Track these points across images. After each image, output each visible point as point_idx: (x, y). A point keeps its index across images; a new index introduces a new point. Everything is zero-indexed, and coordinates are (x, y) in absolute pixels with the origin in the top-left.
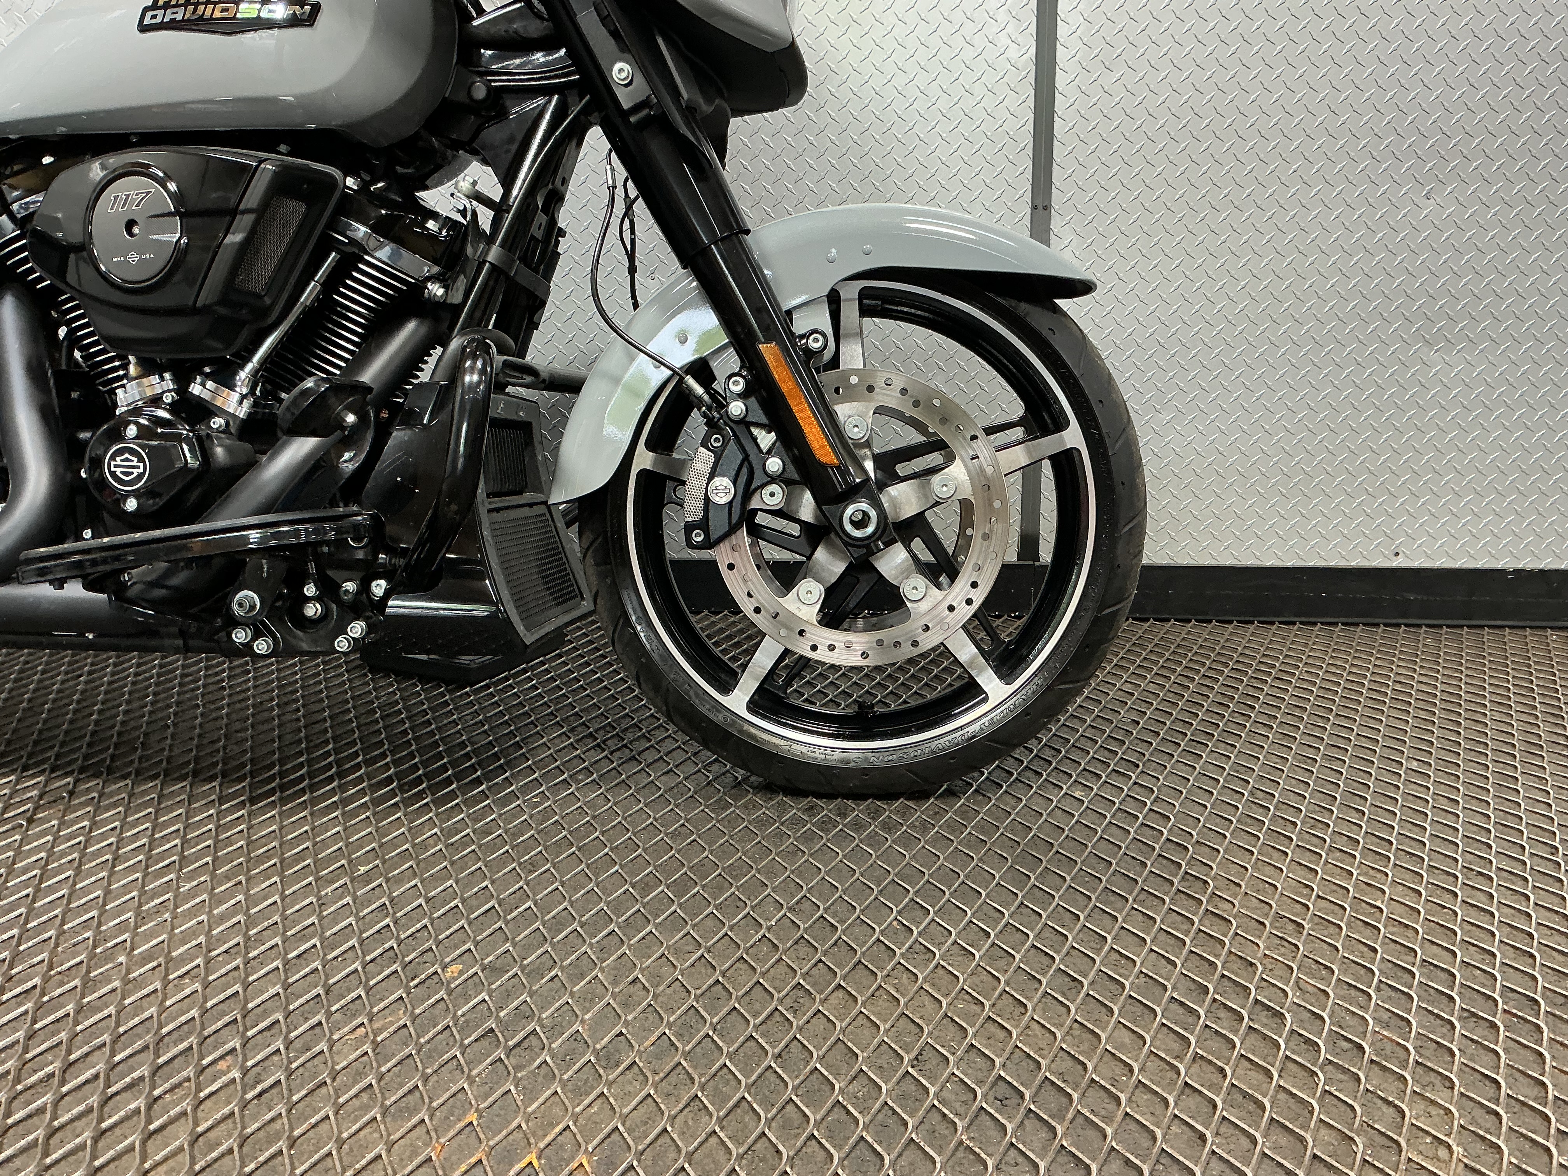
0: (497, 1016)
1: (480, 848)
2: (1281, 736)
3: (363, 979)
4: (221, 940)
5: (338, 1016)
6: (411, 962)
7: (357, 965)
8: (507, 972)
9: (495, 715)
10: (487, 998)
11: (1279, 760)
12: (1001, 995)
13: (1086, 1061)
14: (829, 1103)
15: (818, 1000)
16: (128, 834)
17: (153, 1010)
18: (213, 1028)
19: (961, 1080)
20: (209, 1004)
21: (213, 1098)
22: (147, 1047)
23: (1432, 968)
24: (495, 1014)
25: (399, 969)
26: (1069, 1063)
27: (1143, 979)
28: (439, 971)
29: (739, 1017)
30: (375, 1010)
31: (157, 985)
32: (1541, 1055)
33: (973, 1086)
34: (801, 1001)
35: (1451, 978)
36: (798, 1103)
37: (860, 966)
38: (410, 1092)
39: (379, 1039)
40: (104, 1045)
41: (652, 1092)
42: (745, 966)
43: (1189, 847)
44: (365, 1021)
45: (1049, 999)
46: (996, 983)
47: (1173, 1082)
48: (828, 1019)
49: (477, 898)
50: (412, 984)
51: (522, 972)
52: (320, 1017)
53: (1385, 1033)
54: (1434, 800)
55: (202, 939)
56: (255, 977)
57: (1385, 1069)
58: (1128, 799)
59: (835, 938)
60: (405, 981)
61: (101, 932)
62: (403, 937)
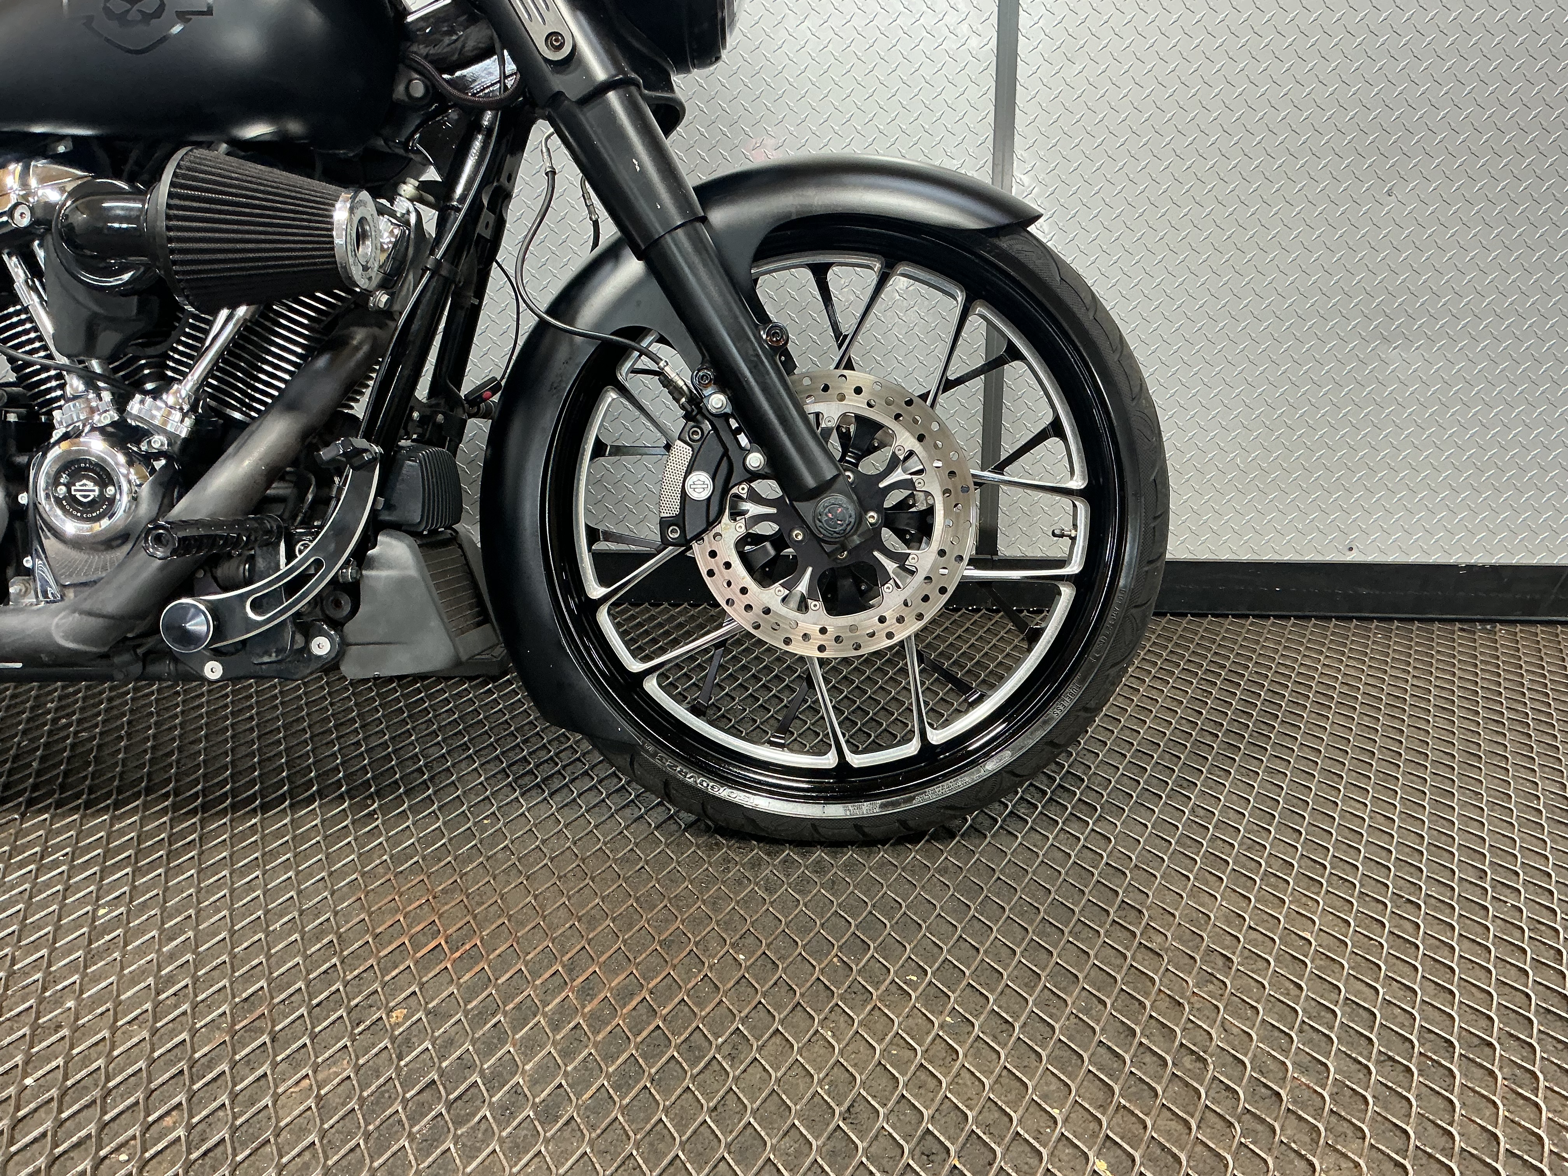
0: (440, 1067)
1: (429, 877)
2: (1226, 746)
3: (309, 1027)
4: (171, 980)
5: (283, 1066)
6: (357, 1006)
7: (303, 1010)
8: (451, 1016)
9: (450, 723)
10: (430, 1047)
11: (1222, 773)
12: (934, 1040)
13: (1012, 1114)
14: (760, 1162)
15: (755, 1047)
16: (79, 861)
17: (101, 1062)
18: (160, 1081)
19: (890, 1134)
20: (156, 1054)
21: (158, 1158)
22: (94, 1102)
23: (1354, 1006)
24: (437, 1065)
25: (345, 1015)
26: (997, 1115)
27: (1073, 1020)
28: (384, 1016)
29: (678, 1067)
30: (320, 1060)
31: (106, 1033)
32: (1451, 1102)
33: (901, 1142)
34: (740, 1047)
35: (1372, 1017)
36: (731, 1161)
37: (799, 1008)
38: (352, 1150)
39: (323, 1092)
40: (52, 1099)
41: (588, 1150)
42: (686, 1009)
43: (1127, 872)
44: (310, 1072)
45: (981, 1045)
46: (930, 1025)
47: (1095, 1135)
48: (764, 1068)
49: (424, 934)
50: (356, 1031)
51: (466, 1017)
52: (266, 1068)
53: (1303, 1080)
54: (1371, 818)
55: (151, 980)
56: (202, 1023)
57: (1300, 1118)
58: (1073, 818)
59: (776, 978)
60: (349, 1029)
61: (50, 973)
62: (349, 978)
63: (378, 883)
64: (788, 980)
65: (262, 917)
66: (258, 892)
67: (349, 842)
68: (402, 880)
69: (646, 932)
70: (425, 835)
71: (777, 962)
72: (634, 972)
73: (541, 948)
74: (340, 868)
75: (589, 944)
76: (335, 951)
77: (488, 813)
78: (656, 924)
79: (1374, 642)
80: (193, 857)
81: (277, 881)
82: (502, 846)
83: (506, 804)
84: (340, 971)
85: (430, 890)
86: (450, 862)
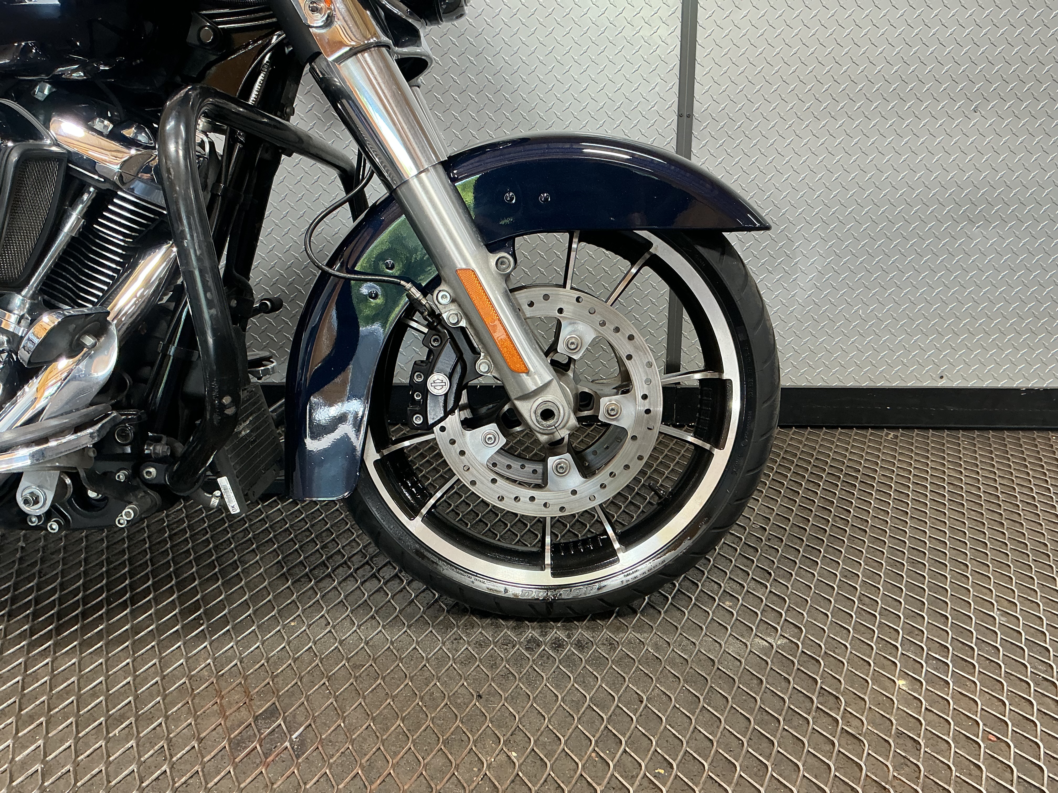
63: (203, 687)
64: (556, 778)
65: (104, 723)
66: (101, 698)
67: (179, 647)
68: (223, 683)
69: (431, 731)
70: (243, 638)
71: (545, 759)
72: (424, 773)
73: (342, 750)
74: (171, 672)
75: (383, 745)
76: (165, 756)
77: (295, 616)
78: (439, 722)
79: (964, 448)
80: (48, 663)
81: (118, 687)
82: (307, 648)
83: (309, 607)
84: (170, 778)
85: (247, 693)
86: (263, 664)
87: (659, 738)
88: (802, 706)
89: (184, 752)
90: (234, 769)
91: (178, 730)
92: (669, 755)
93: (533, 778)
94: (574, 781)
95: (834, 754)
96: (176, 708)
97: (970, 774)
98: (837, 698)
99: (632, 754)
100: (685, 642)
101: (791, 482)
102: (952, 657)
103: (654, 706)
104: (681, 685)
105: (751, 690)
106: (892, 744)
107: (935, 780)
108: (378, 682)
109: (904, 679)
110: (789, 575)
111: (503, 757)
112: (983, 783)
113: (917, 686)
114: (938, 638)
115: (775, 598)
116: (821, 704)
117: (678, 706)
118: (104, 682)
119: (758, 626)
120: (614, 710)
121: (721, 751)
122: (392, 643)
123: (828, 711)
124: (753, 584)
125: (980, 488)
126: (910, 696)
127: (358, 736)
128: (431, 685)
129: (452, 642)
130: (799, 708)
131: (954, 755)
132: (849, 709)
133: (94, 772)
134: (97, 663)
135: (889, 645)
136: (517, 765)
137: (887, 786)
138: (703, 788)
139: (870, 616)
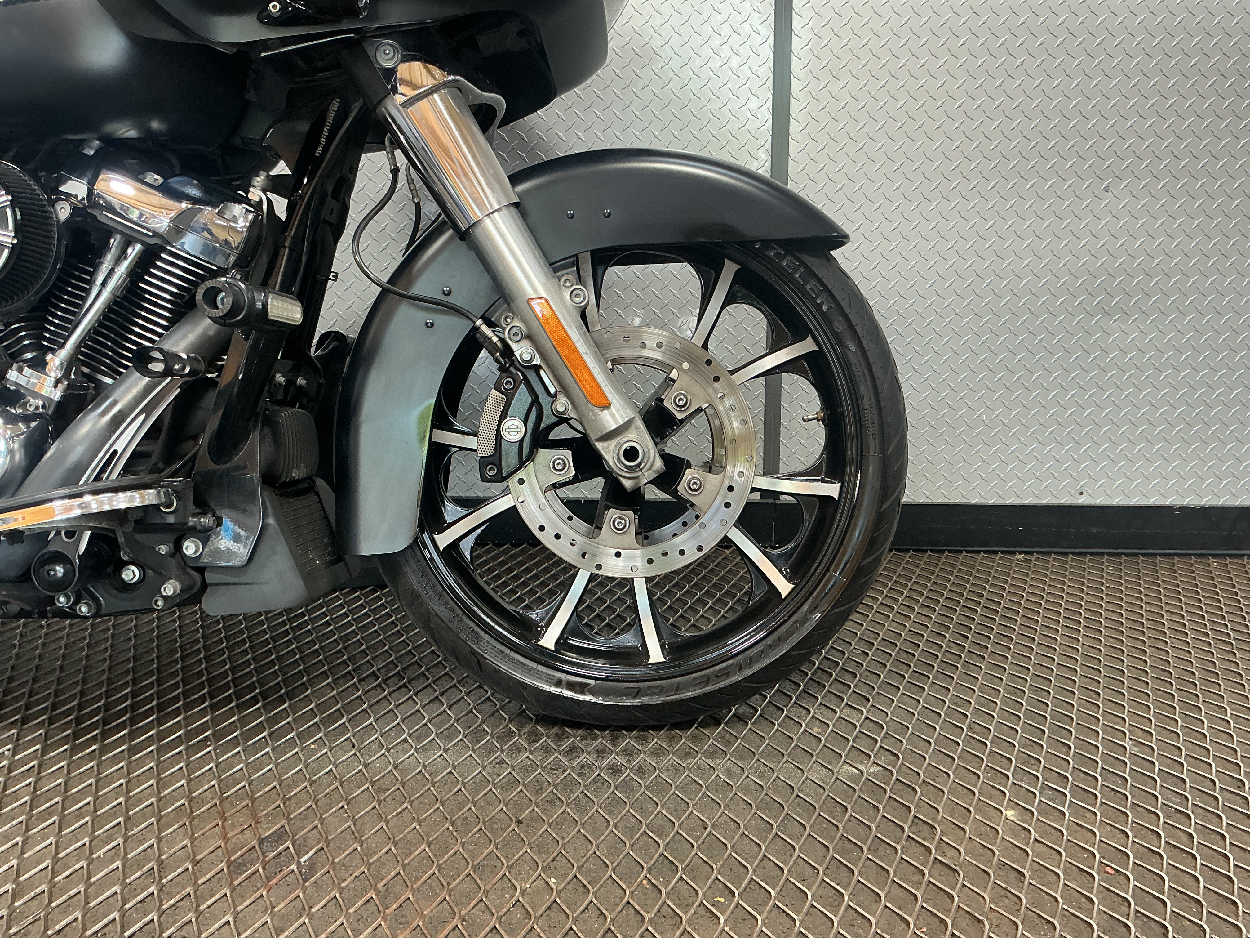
59: (586, 902)
63: (205, 808)
64: (599, 905)
65: (87, 844)
66: (87, 819)
67: (181, 768)
68: (227, 805)
69: (461, 857)
70: (254, 761)
71: (588, 886)
72: (447, 898)
73: (356, 874)
74: (170, 793)
75: (404, 870)
76: (154, 879)
77: (316, 738)
78: (470, 847)
79: (1107, 574)
80: (30, 784)
81: (107, 808)
82: (326, 770)
83: (334, 729)
84: (157, 900)
85: (254, 815)
86: (275, 787)
87: (722, 866)
88: (893, 836)
89: (176, 873)
90: (232, 892)
91: (171, 852)
92: (733, 884)
93: (573, 905)
94: (619, 909)
95: (924, 885)
96: (171, 830)
97: (1080, 908)
98: (933, 827)
99: (689, 881)
100: (762, 768)
101: (902, 607)
102: (1071, 788)
103: (720, 834)
104: (753, 811)
105: (834, 818)
106: (992, 876)
107: (1038, 912)
108: (405, 805)
109: (1013, 809)
110: (889, 702)
111: (540, 883)
112: (1094, 915)
113: (1028, 816)
114: (1057, 767)
115: (871, 724)
116: (913, 833)
117: (747, 833)
118: (92, 803)
119: (848, 753)
120: (673, 837)
121: (792, 879)
122: (425, 767)
123: (920, 840)
124: (847, 710)
125: (1122, 615)
126: (1018, 827)
127: (376, 861)
128: (465, 809)
129: (494, 767)
130: (889, 837)
131: (1063, 888)
132: (945, 839)
133: (72, 893)
134: (86, 784)
135: (999, 774)
136: (555, 890)
137: (981, 918)
138: (767, 918)
139: (980, 745)
